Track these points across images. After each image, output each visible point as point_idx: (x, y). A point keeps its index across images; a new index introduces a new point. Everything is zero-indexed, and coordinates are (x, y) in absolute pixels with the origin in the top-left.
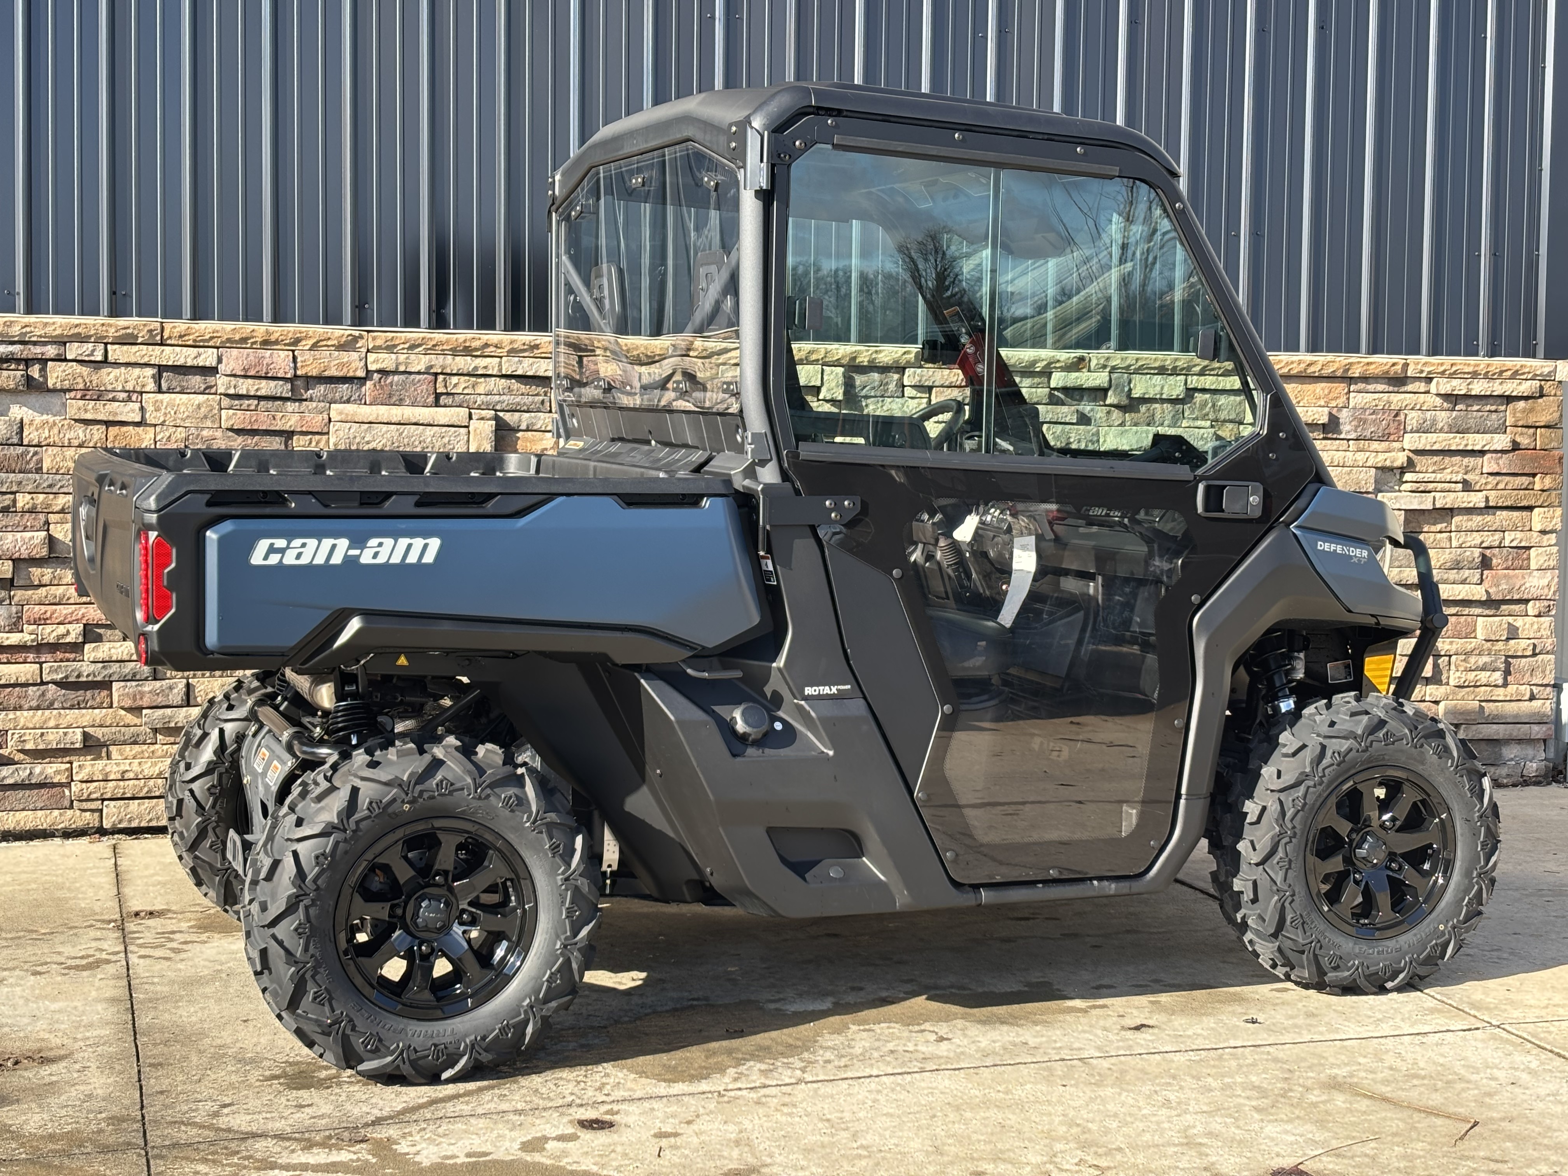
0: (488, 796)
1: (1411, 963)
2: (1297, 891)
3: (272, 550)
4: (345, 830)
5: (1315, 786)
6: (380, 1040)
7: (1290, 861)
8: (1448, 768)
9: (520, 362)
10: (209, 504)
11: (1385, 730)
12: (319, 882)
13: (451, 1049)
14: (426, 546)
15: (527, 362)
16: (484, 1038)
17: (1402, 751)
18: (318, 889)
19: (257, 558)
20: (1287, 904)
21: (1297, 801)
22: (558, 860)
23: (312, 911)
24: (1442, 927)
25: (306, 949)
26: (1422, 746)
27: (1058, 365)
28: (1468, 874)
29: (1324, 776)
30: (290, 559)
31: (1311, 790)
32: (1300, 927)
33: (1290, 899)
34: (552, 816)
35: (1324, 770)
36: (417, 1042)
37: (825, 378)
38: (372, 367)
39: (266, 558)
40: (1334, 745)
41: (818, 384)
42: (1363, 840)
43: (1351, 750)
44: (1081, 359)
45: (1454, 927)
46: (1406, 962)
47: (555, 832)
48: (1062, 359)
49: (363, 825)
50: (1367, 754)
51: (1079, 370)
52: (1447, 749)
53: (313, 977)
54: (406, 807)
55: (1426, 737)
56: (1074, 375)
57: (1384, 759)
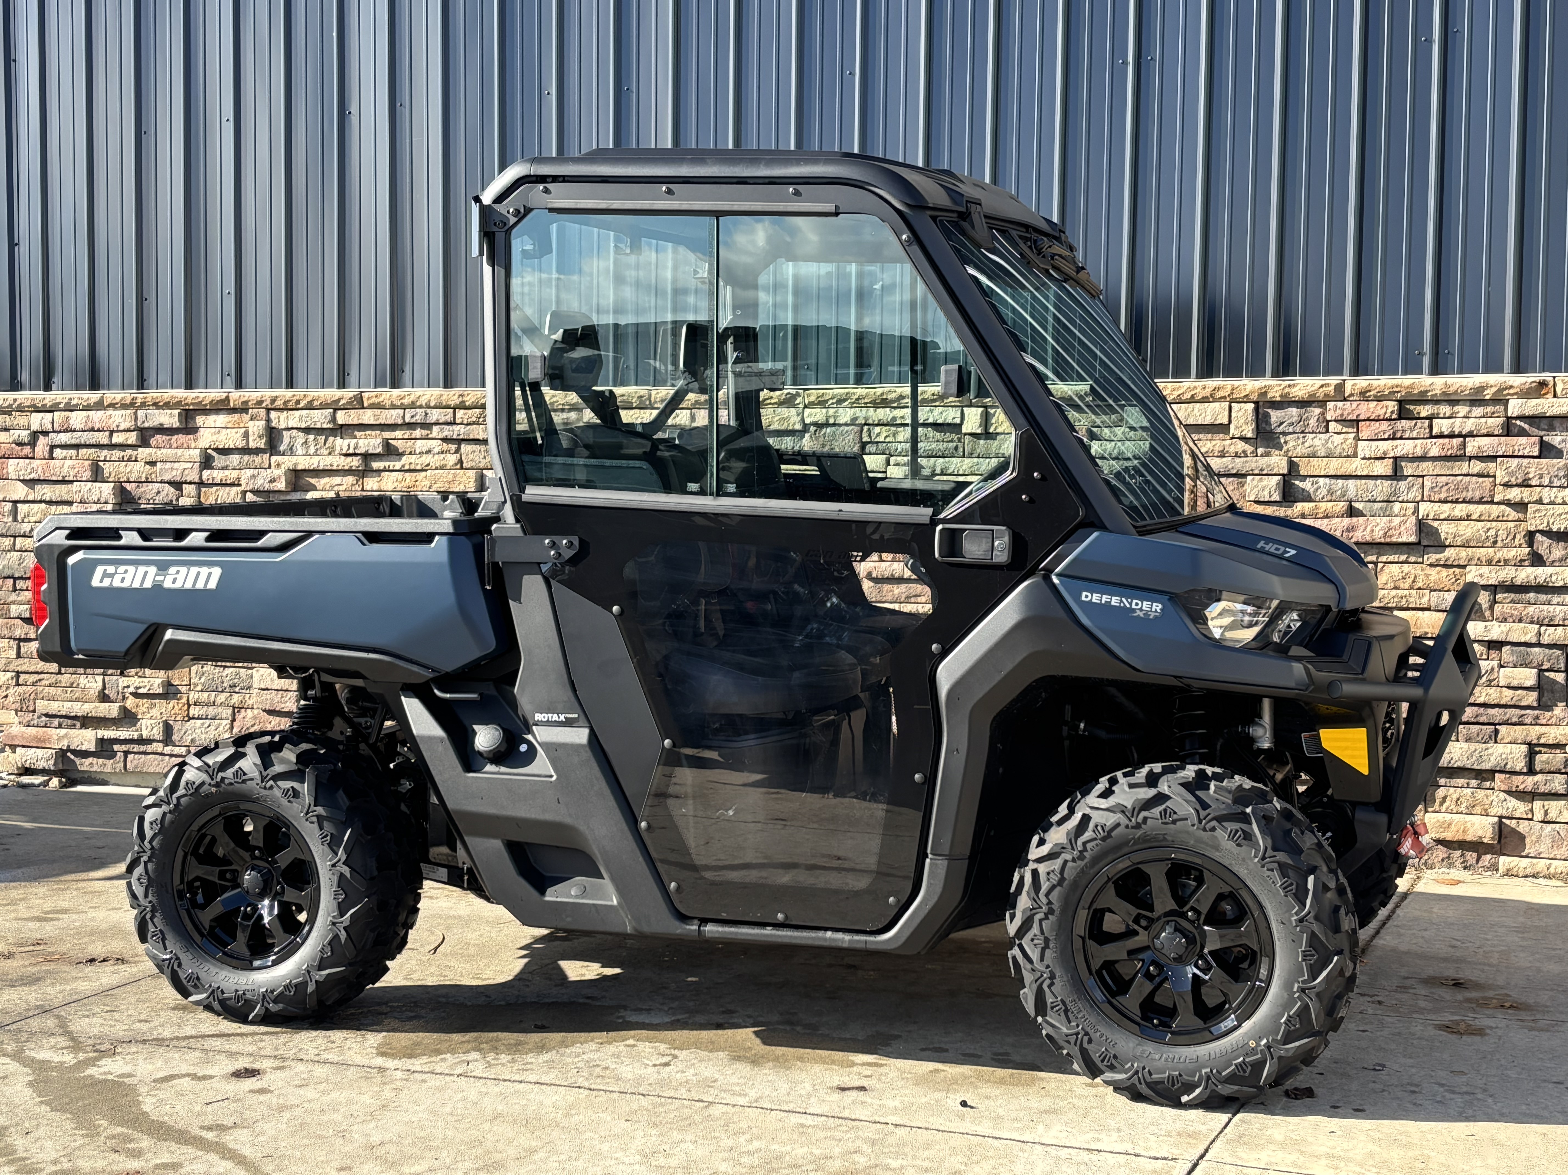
0: (271, 788)
1: (1208, 1078)
2: (1058, 974)
3: (105, 575)
4: (169, 803)
5: (1074, 860)
6: (198, 978)
7: (1047, 940)
8: (1252, 860)
9: (932, 411)
10: (68, 537)
11: (1164, 806)
12: (154, 844)
13: (249, 996)
14: (210, 574)
15: (937, 411)
16: (272, 992)
17: (1187, 832)
18: (152, 848)
19: (95, 582)
20: (1045, 986)
21: (1051, 875)
22: (326, 848)
23: (150, 866)
24: (1252, 1043)
25: (146, 896)
26: (1213, 829)
27: (1512, 391)
28: (1287, 986)
29: (1085, 849)
30: (117, 583)
31: (1070, 864)
32: (1063, 1014)
33: (1048, 982)
34: (320, 810)
35: (1084, 844)
36: (224, 985)
37: (1233, 415)
38: (808, 421)
39: (101, 581)
40: (1097, 818)
41: (1225, 421)
42: (1163, 929)
43: (1118, 825)
44: (1543, 384)
45: (1268, 1047)
46: (1201, 1076)
47: (325, 824)
48: (1515, 384)
49: (183, 800)
50: (1139, 833)
51: (1541, 396)
52: (1248, 836)
53: (152, 919)
54: (214, 789)
55: (1220, 819)
56: (1534, 402)
57: (1165, 839)
